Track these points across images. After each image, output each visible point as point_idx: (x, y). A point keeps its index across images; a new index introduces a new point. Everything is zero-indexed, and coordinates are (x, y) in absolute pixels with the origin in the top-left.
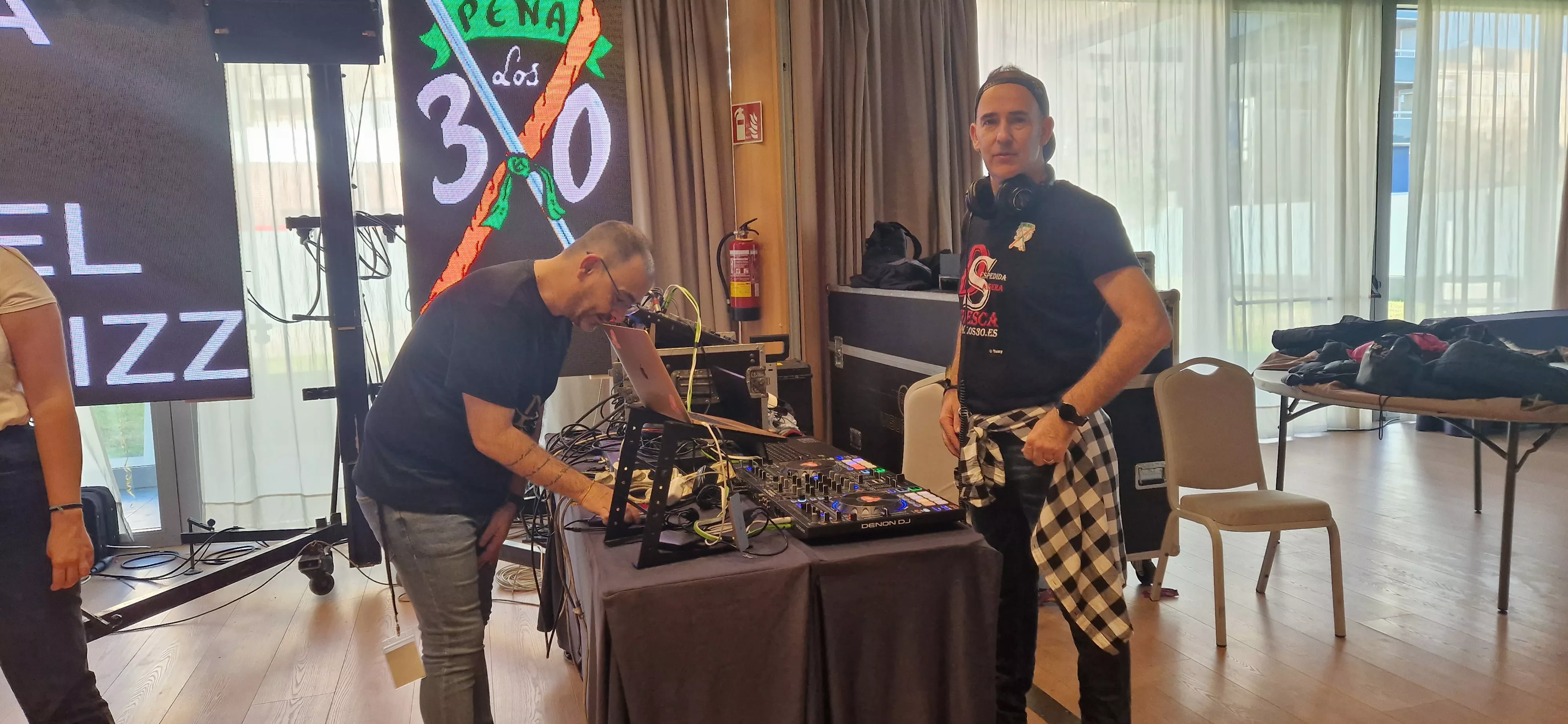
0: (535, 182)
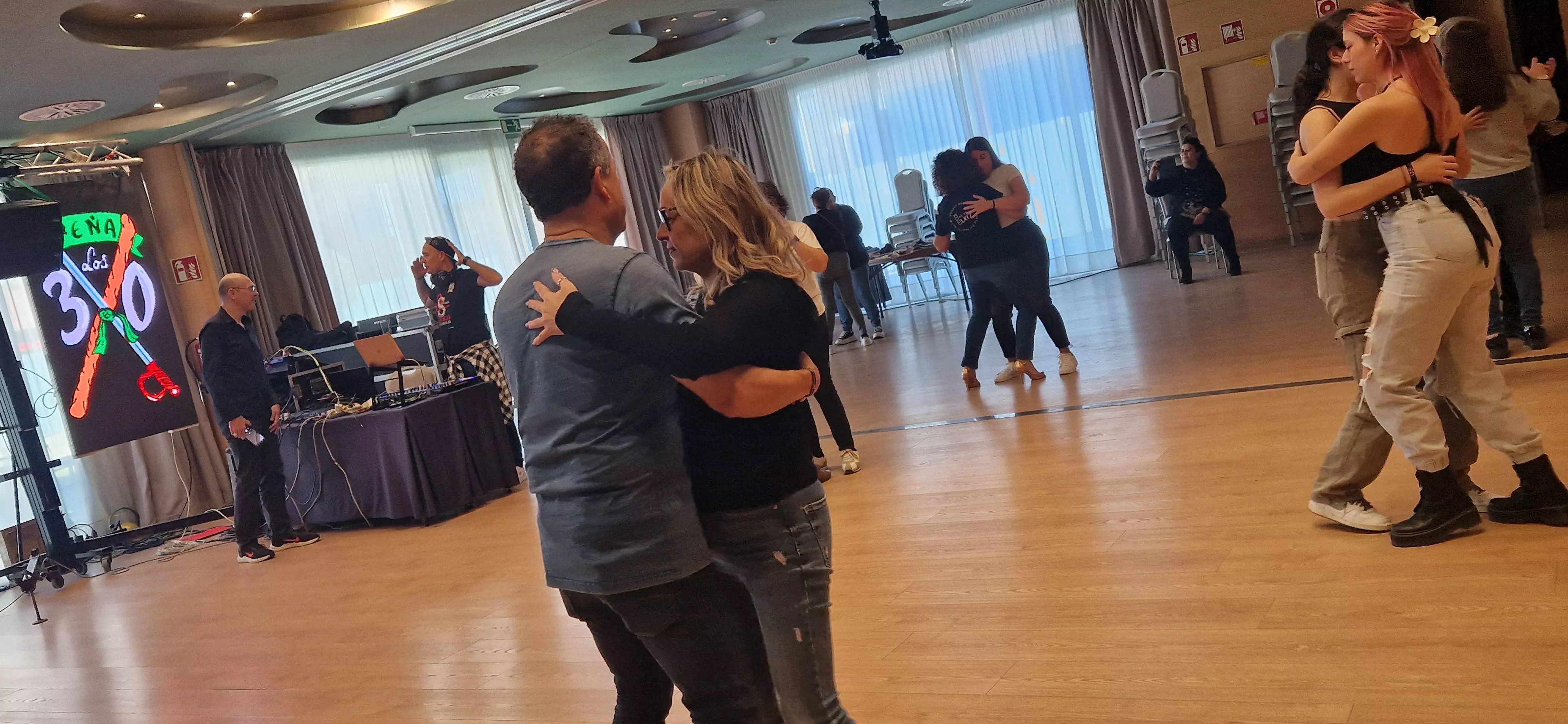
0: (117, 322)
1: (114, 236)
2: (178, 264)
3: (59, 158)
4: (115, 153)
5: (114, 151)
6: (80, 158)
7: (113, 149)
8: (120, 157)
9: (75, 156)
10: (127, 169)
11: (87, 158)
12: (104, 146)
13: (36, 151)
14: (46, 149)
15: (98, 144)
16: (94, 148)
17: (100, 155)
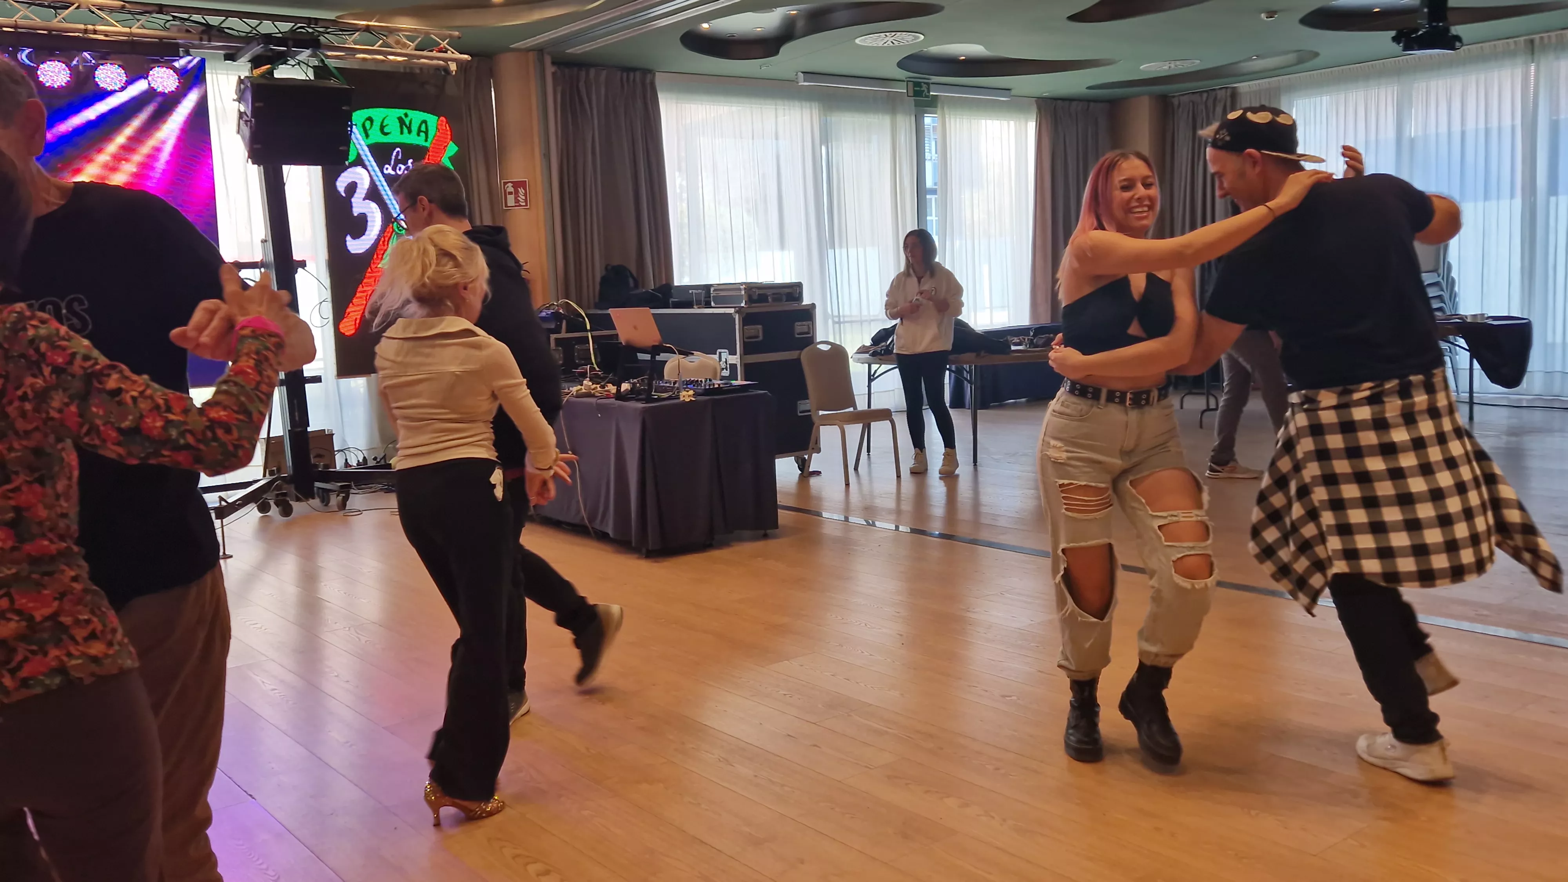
1: (426, 140)
2: (508, 187)
3: (381, 41)
4: (445, 47)
5: (444, 44)
6: (405, 46)
7: (443, 42)
8: (449, 52)
9: (398, 42)
10: (453, 67)
11: (410, 46)
12: (433, 36)
13: (355, 29)
14: (367, 29)
15: (427, 34)
16: (423, 36)
17: (426, 45)
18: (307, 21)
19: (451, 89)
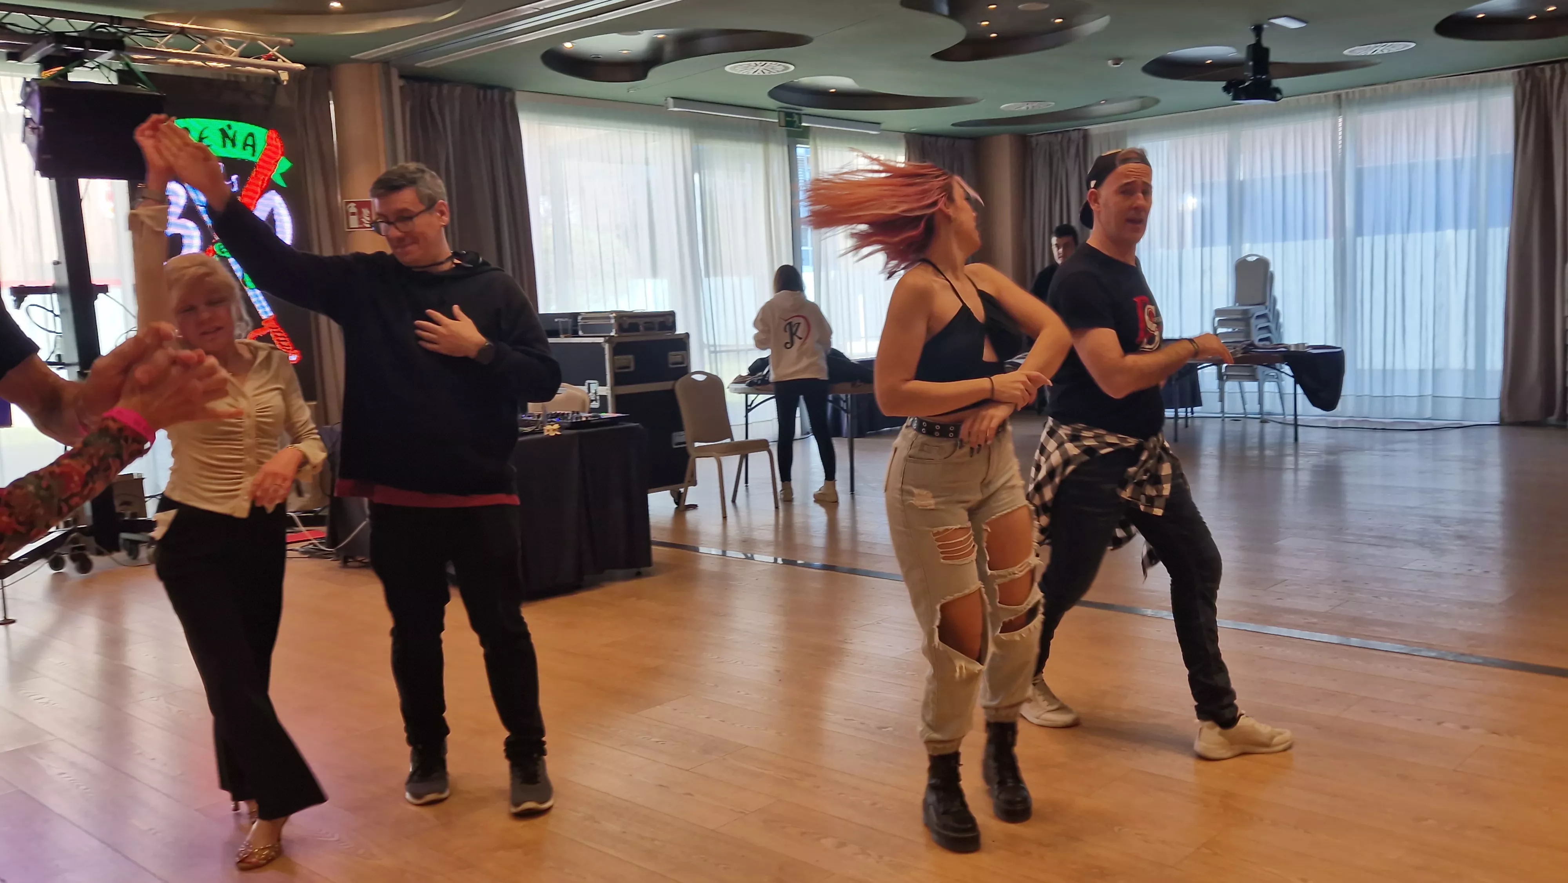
1: (253, 155)
2: (350, 207)
3: (199, 45)
4: (274, 55)
5: (273, 51)
6: (227, 51)
7: (273, 49)
8: (279, 60)
9: (219, 47)
10: (284, 76)
11: (233, 52)
12: (260, 42)
13: (169, 30)
14: (182, 31)
15: (254, 40)
16: (248, 42)
17: (252, 51)
18: (109, 20)
19: (282, 100)
